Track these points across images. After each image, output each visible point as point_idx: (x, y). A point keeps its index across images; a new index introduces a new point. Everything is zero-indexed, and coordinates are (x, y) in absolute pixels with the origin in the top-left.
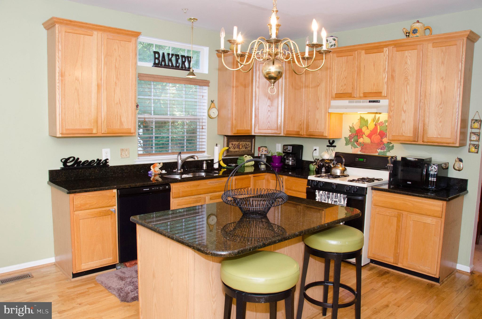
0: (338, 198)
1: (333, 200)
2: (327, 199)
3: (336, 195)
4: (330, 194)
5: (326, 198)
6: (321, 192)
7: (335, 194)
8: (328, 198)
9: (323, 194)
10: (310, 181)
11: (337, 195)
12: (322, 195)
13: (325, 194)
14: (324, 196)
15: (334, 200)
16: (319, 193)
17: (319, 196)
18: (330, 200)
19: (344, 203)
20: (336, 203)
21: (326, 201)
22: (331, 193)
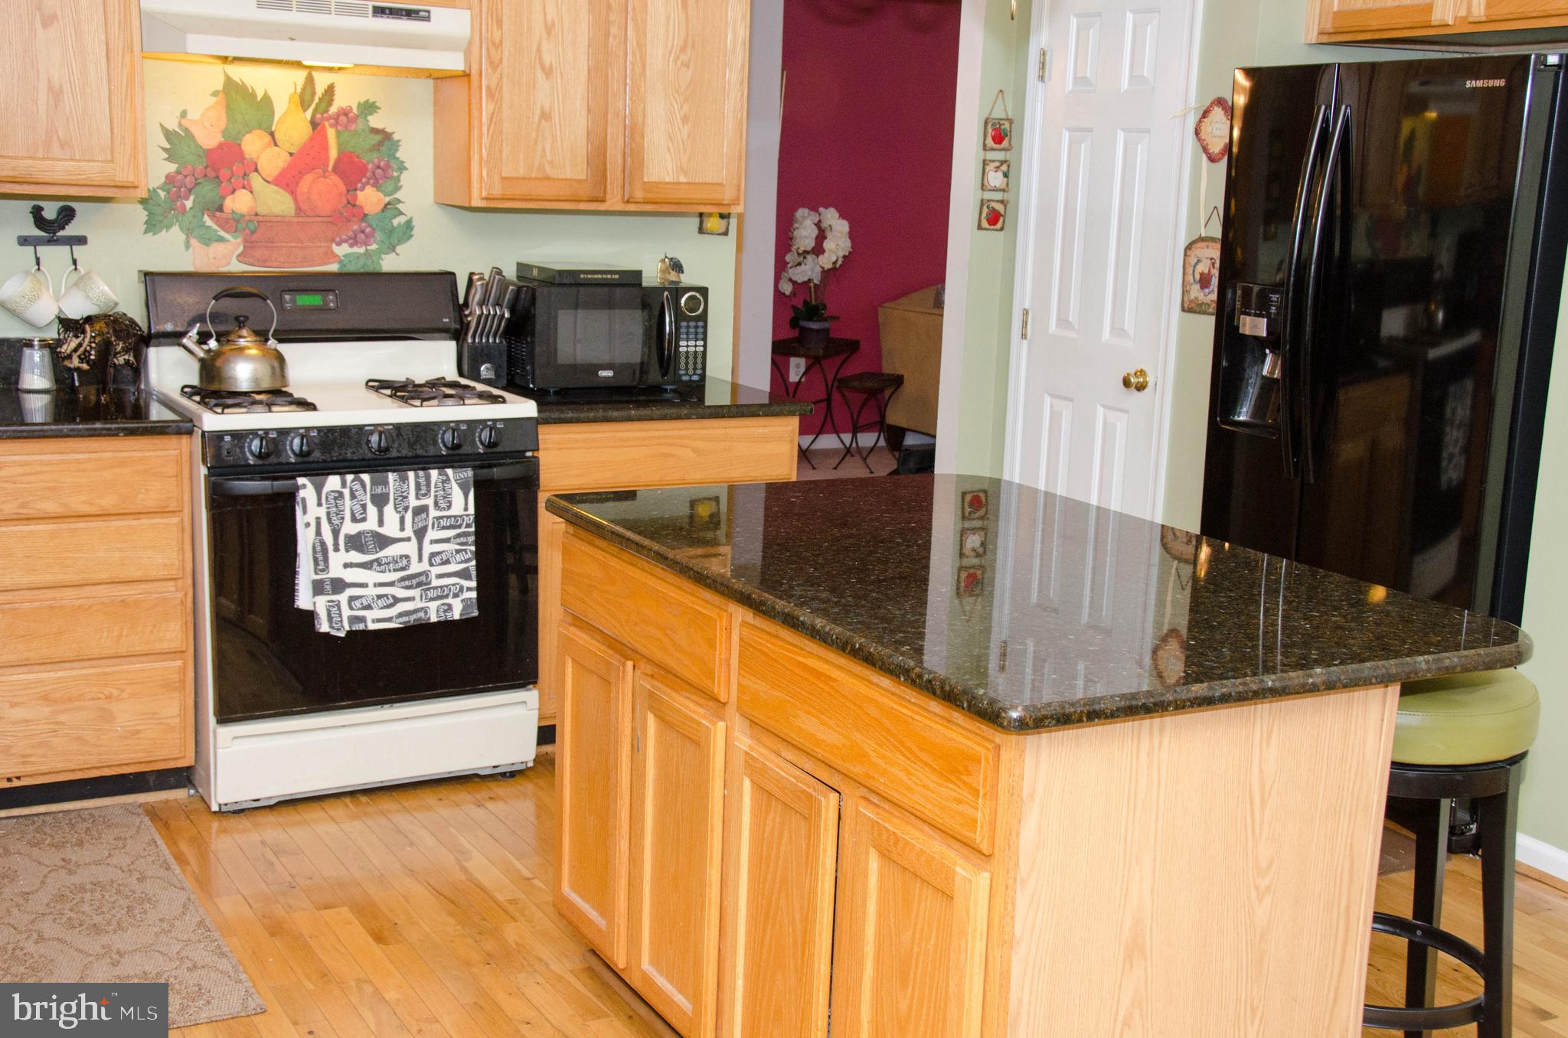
0: (429, 491)
1: (406, 509)
2: (372, 511)
3: (422, 481)
4: (386, 483)
5: (364, 507)
6: (333, 482)
7: (417, 477)
8: (380, 501)
9: (346, 492)
10: (228, 438)
11: (428, 478)
12: (341, 495)
13: (357, 486)
14: (353, 496)
15: (413, 502)
16: (319, 489)
17: (320, 504)
18: (389, 509)
19: (466, 509)
20: (424, 516)
21: (364, 520)
22: (392, 477)
